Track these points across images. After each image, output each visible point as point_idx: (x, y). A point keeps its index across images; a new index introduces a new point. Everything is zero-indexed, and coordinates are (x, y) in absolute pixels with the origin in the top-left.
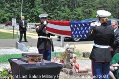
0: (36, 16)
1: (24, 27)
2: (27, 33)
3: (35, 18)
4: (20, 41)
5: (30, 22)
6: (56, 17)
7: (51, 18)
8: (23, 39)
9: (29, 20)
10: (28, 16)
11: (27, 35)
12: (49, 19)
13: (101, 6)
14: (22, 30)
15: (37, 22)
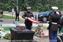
0: (25, 7)
1: (18, 13)
2: (19, 16)
3: (24, 9)
4: (16, 20)
5: (21, 11)
6: (35, 9)
7: (33, 9)
8: (17, 20)
9: (21, 10)
10: (20, 8)
11: (19, 17)
12: (31, 10)
13: (59, 4)
14: (17, 15)
15: (25, 11)
